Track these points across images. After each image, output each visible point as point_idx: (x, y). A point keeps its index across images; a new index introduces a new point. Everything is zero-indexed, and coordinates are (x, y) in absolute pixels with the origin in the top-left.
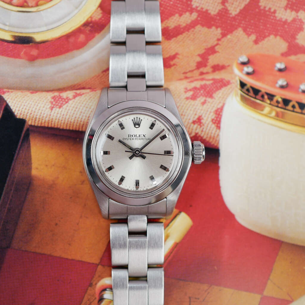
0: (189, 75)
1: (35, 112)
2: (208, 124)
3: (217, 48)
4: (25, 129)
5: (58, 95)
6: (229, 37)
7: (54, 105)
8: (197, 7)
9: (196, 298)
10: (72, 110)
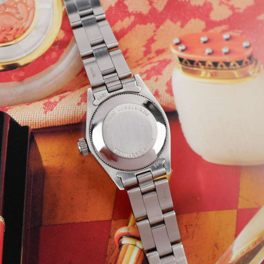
0: (140, 62)
1: (34, 118)
2: (164, 95)
3: (155, 38)
4: (29, 133)
5: (48, 102)
6: (162, 27)
7: (47, 109)
8: (133, 12)
9: (190, 225)
10: (61, 110)
